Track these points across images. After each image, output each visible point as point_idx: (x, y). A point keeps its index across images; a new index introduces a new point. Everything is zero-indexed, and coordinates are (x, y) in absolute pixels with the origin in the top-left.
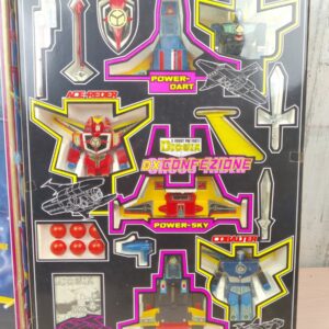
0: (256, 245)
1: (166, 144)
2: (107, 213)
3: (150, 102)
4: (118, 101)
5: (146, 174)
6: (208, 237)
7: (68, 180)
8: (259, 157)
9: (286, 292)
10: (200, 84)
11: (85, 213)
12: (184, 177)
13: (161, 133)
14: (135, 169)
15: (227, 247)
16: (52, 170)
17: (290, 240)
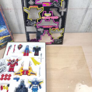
0: (58, 29)
1: (46, 14)
2: (36, 25)
3: (43, 8)
4: (38, 7)
5: (42, 19)
6: (51, 28)
7: (30, 20)
8: (60, 16)
9: (62, 36)
10: (51, 4)
11: (33, 25)
12: (48, 19)
13: (45, 13)
14: (41, 18)
15: (54, 30)
16: (28, 18)
17: (63, 29)
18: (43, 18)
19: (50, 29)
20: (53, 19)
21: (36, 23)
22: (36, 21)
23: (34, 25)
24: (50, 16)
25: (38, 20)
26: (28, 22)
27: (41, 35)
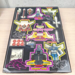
18: (35, 30)
19: (44, 42)
20: (46, 31)
21: (25, 35)
22: (26, 33)
23: (22, 37)
24: (43, 28)
25: (28, 32)
26: (15, 34)
27: (30, 52)
